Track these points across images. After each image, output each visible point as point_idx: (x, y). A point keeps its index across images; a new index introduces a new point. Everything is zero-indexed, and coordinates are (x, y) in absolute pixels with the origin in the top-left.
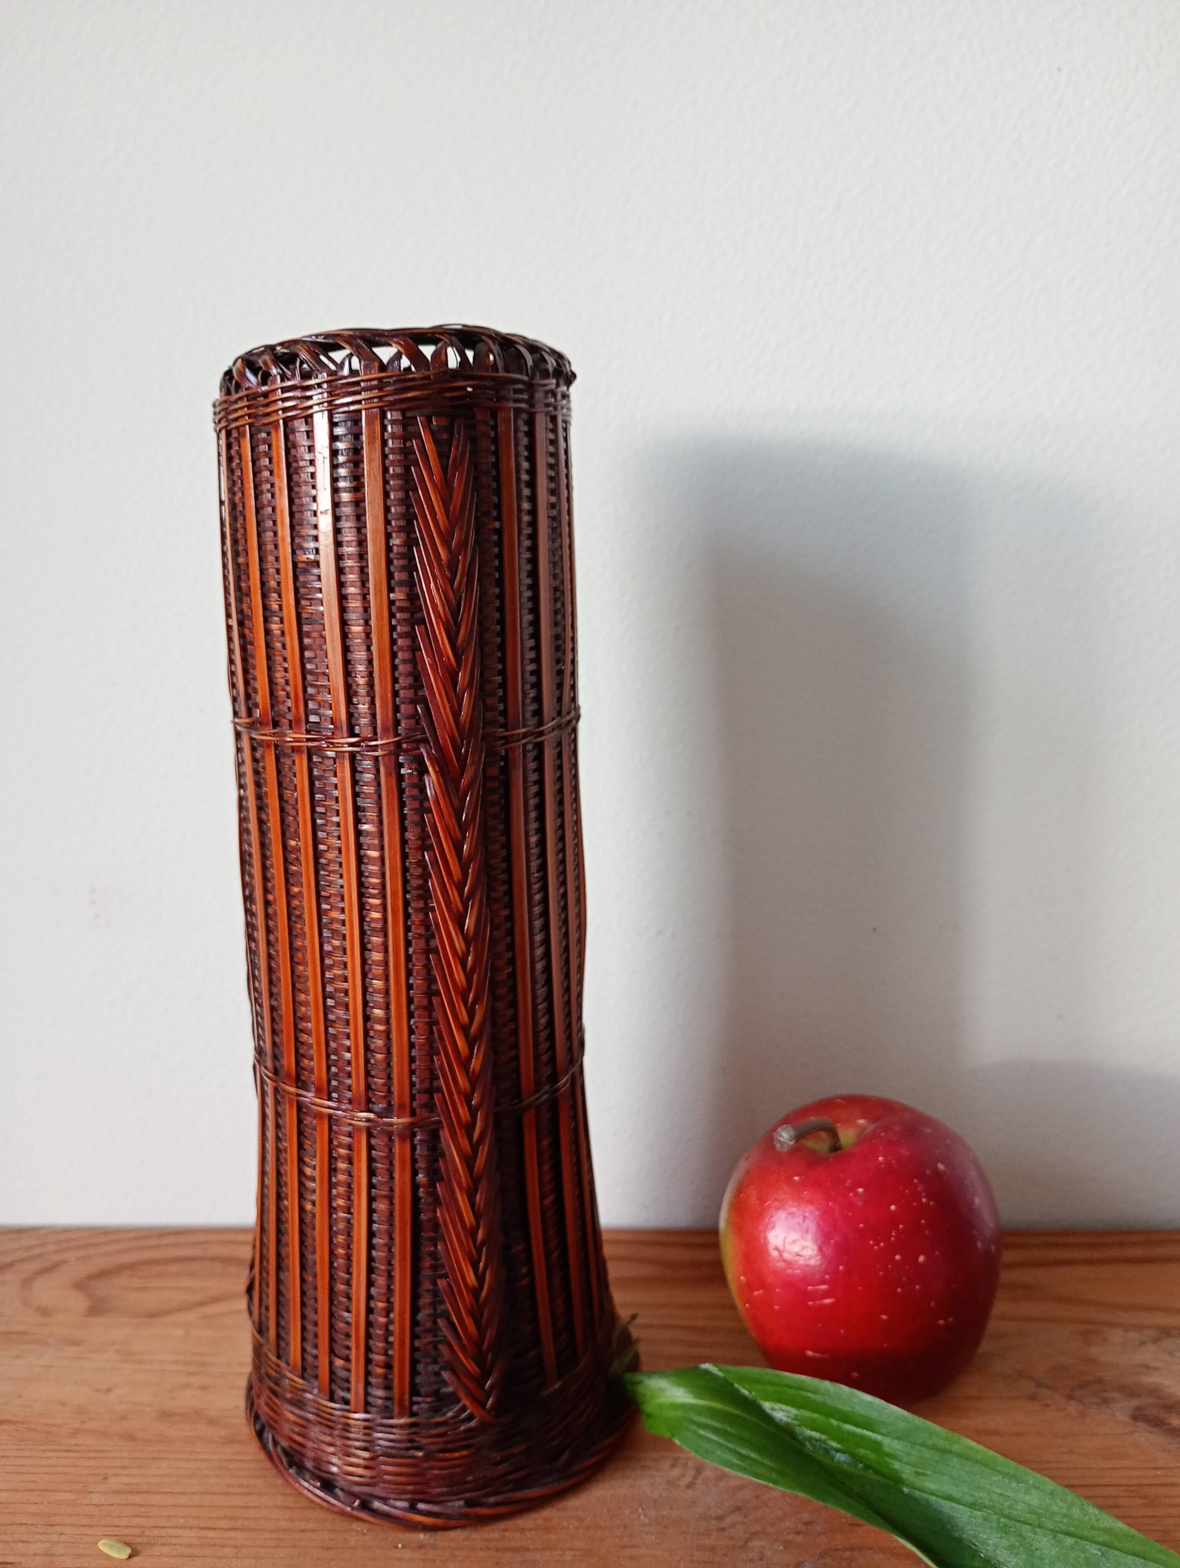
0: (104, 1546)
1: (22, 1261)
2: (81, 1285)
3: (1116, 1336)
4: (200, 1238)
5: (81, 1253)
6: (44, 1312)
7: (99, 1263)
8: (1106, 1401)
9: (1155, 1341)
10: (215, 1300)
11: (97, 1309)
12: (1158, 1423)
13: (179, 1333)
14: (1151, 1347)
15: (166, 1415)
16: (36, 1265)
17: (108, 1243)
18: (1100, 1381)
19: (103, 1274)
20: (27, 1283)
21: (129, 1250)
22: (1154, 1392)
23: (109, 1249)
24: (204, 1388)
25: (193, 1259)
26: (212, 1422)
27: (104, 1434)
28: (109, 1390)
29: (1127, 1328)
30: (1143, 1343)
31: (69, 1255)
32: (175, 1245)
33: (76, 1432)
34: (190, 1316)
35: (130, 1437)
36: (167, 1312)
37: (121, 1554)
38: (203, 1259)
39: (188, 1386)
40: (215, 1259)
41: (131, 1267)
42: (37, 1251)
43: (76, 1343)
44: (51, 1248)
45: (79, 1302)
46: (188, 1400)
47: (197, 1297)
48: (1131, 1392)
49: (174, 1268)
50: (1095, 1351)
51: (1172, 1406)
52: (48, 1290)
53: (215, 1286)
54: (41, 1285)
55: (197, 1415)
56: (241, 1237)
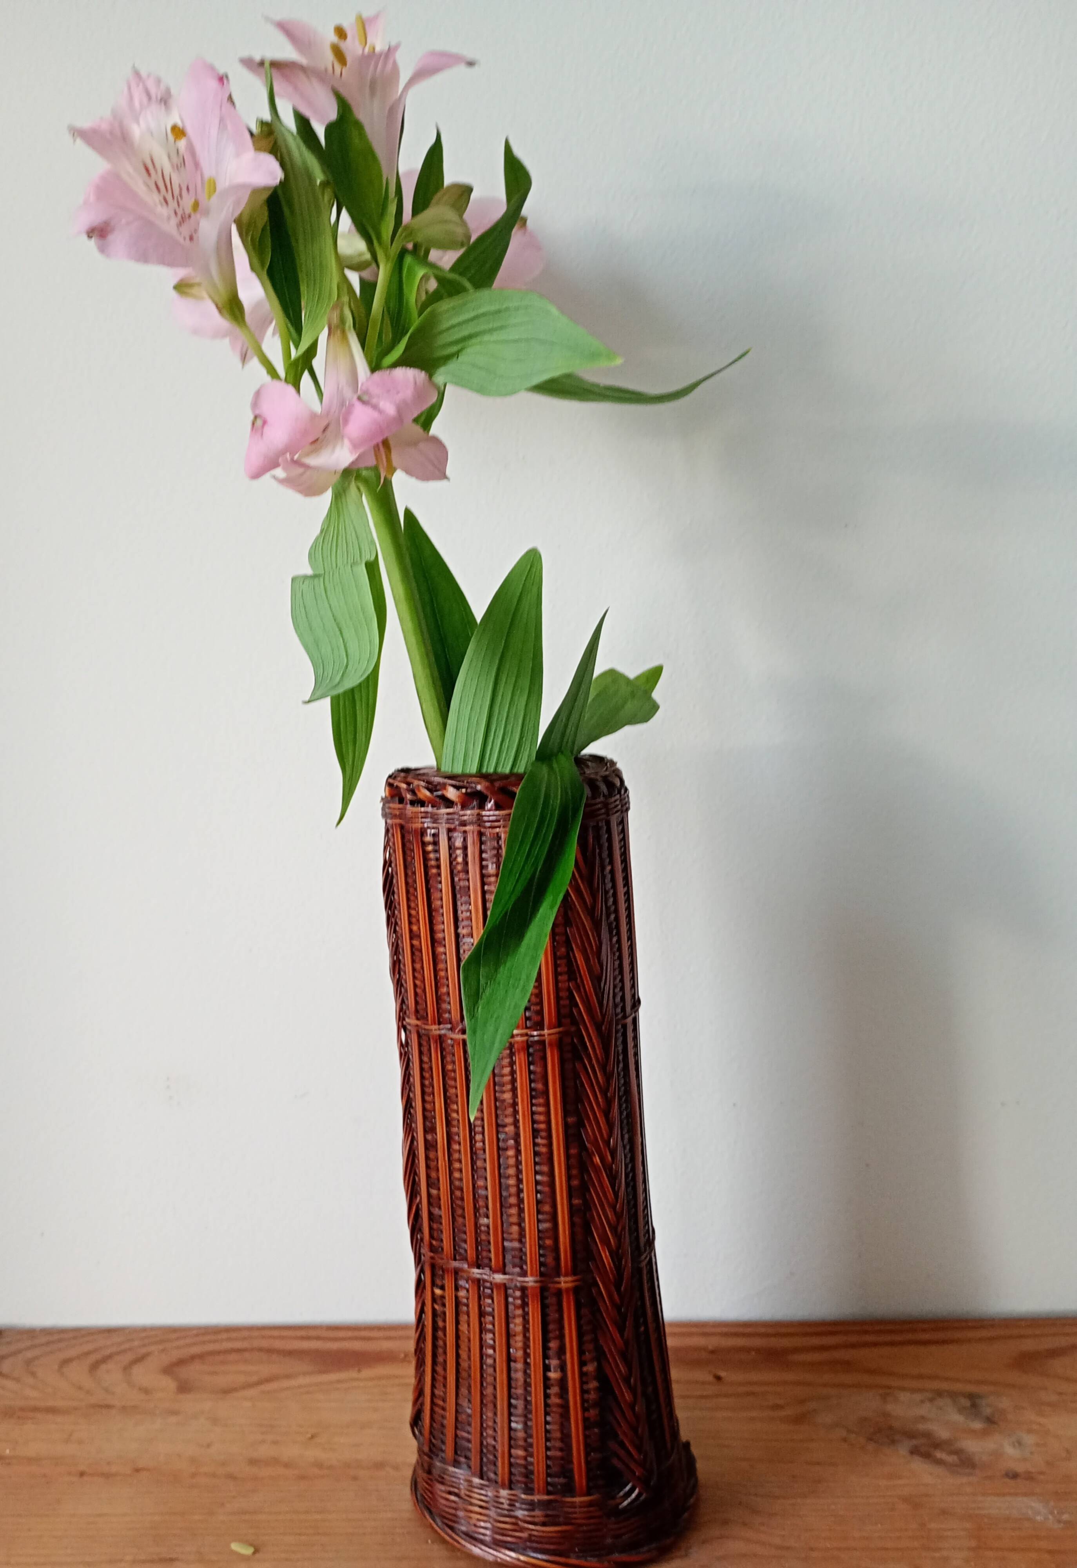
0: (235, 1547)
1: (118, 1353)
2: (169, 1370)
3: (904, 1396)
4: (246, 1334)
5: (161, 1347)
6: (146, 1391)
7: (176, 1355)
8: (893, 1442)
9: (931, 1400)
10: (268, 1380)
11: (184, 1388)
12: (927, 1456)
13: (248, 1404)
14: (928, 1405)
15: (253, 1462)
16: (129, 1357)
17: (178, 1339)
18: (891, 1428)
19: (181, 1362)
20: (127, 1368)
21: (194, 1344)
22: (927, 1435)
23: (178, 1343)
24: (275, 1443)
25: (244, 1350)
26: (286, 1465)
27: (214, 1475)
28: (209, 1446)
29: (913, 1391)
30: (922, 1402)
31: (153, 1348)
32: (228, 1340)
33: (194, 1475)
34: (252, 1392)
35: (231, 1477)
36: (235, 1390)
37: (248, 1551)
38: (252, 1350)
39: (263, 1441)
40: (260, 1350)
41: (201, 1357)
42: (127, 1346)
43: (175, 1413)
44: (136, 1343)
45: (170, 1384)
46: (264, 1451)
47: (255, 1378)
48: (911, 1435)
49: (233, 1357)
50: (890, 1407)
51: (938, 1445)
52: (143, 1375)
53: (265, 1370)
54: (138, 1371)
55: (275, 1461)
56: (276, 1333)
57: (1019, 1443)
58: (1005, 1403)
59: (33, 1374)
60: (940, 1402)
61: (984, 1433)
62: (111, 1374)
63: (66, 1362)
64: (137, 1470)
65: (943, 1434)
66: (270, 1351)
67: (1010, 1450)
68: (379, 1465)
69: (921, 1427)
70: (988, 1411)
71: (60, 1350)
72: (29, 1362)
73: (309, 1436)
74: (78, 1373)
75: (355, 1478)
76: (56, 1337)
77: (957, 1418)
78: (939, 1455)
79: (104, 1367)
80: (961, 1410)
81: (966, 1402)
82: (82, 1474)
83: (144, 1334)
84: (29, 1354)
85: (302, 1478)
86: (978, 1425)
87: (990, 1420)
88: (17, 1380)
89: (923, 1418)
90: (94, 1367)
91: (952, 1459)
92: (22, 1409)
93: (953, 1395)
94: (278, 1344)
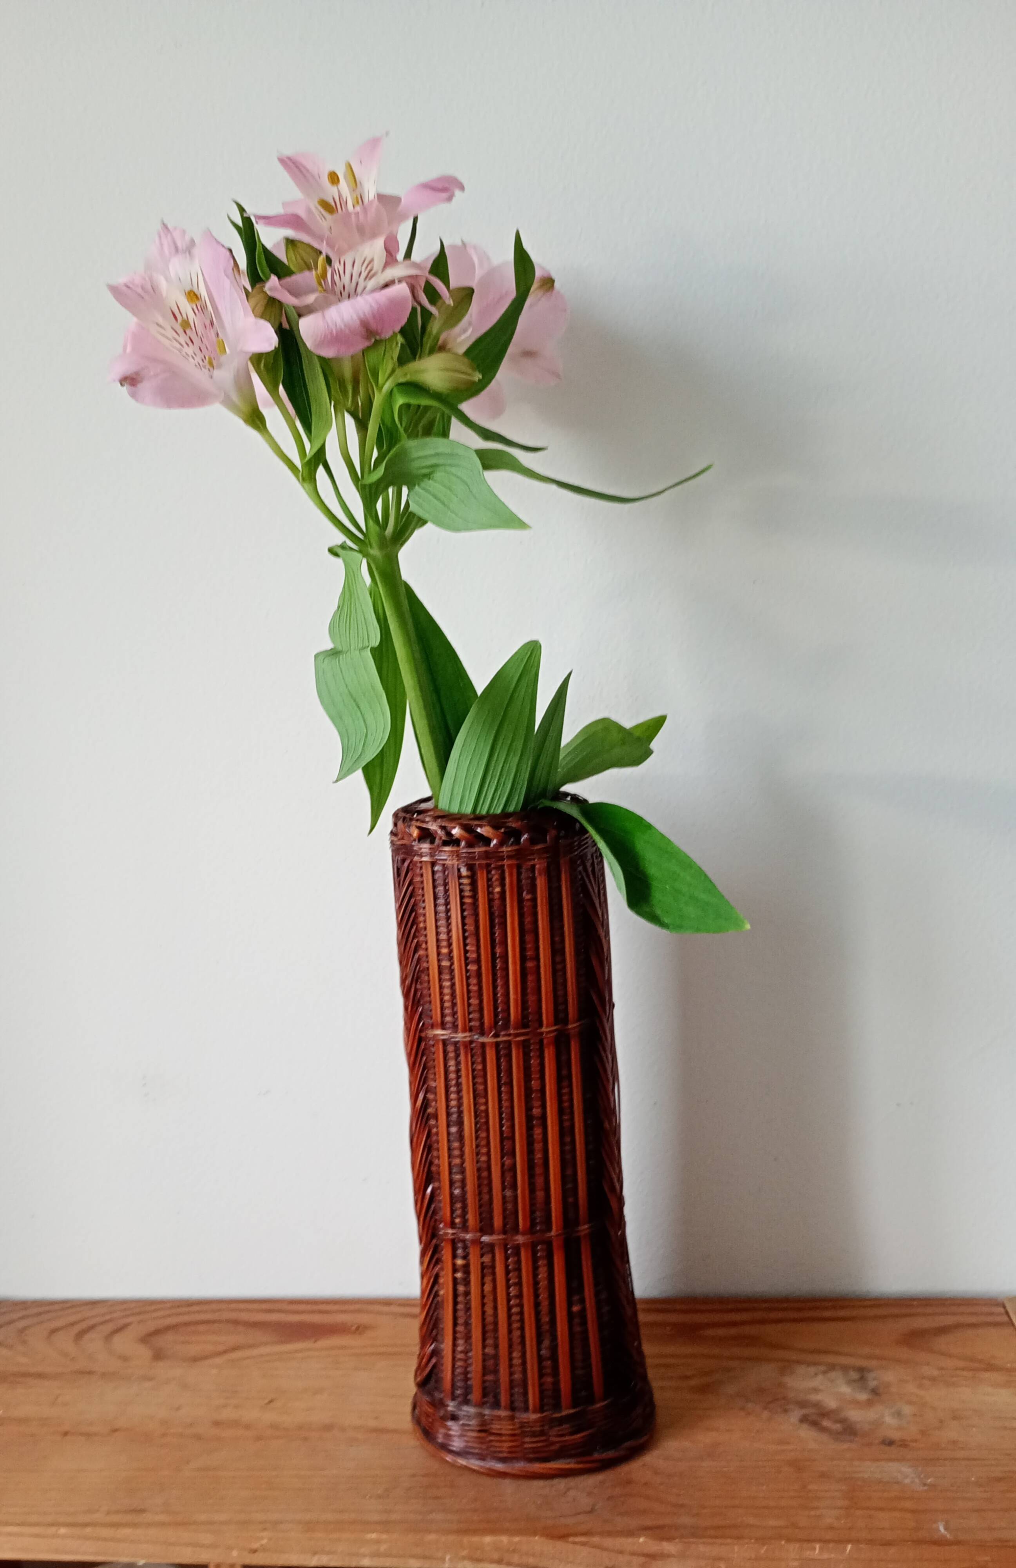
1: (101, 1324)
2: (146, 1339)
3: (801, 1370)
4: (214, 1306)
5: (140, 1318)
6: (125, 1359)
7: (151, 1326)
8: (786, 1411)
9: (825, 1373)
10: (235, 1349)
11: (158, 1356)
12: (815, 1424)
13: (214, 1371)
14: (820, 1377)
15: (217, 1424)
16: (110, 1327)
17: (155, 1311)
18: (784, 1398)
19: (157, 1332)
20: (108, 1338)
21: (169, 1316)
22: (817, 1405)
23: (155, 1315)
24: (236, 1407)
25: (213, 1322)
26: (246, 1427)
27: (182, 1436)
28: (178, 1409)
29: (809, 1364)
30: (816, 1374)
31: (132, 1319)
32: (199, 1312)
33: (164, 1435)
34: (218, 1360)
35: (198, 1437)
36: (204, 1358)
38: (220, 1321)
39: (227, 1405)
40: (228, 1321)
41: (175, 1327)
42: (108, 1317)
43: (150, 1379)
45: (144, 1352)
46: (227, 1414)
47: (221, 1348)
48: (802, 1404)
49: (202, 1328)
50: (787, 1380)
51: (826, 1414)
52: (122, 1343)
53: (232, 1339)
54: (117, 1339)
55: (235, 1424)
56: (242, 1306)
57: (898, 1414)
58: (889, 1376)
59: (24, 1342)
60: (833, 1375)
61: (869, 1403)
62: (94, 1343)
63: (54, 1331)
64: (116, 1430)
65: (831, 1403)
66: (236, 1322)
67: (889, 1420)
68: (328, 1428)
69: (814, 1398)
70: (873, 1384)
71: (49, 1320)
72: (22, 1331)
73: (266, 1401)
74: (64, 1341)
75: (306, 1439)
76: (47, 1308)
77: (845, 1389)
78: (826, 1423)
79: (87, 1337)
80: (850, 1382)
81: (854, 1375)
82: (66, 1434)
83: (125, 1306)
84: (21, 1324)
85: (259, 1438)
86: (863, 1396)
87: (875, 1392)
88: (11, 1347)
89: (816, 1390)
90: (80, 1335)
91: (838, 1427)
92: (14, 1375)
93: (845, 1369)
94: (244, 1316)
